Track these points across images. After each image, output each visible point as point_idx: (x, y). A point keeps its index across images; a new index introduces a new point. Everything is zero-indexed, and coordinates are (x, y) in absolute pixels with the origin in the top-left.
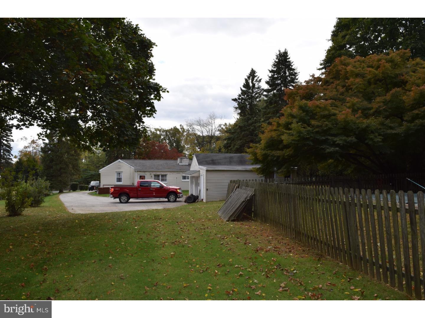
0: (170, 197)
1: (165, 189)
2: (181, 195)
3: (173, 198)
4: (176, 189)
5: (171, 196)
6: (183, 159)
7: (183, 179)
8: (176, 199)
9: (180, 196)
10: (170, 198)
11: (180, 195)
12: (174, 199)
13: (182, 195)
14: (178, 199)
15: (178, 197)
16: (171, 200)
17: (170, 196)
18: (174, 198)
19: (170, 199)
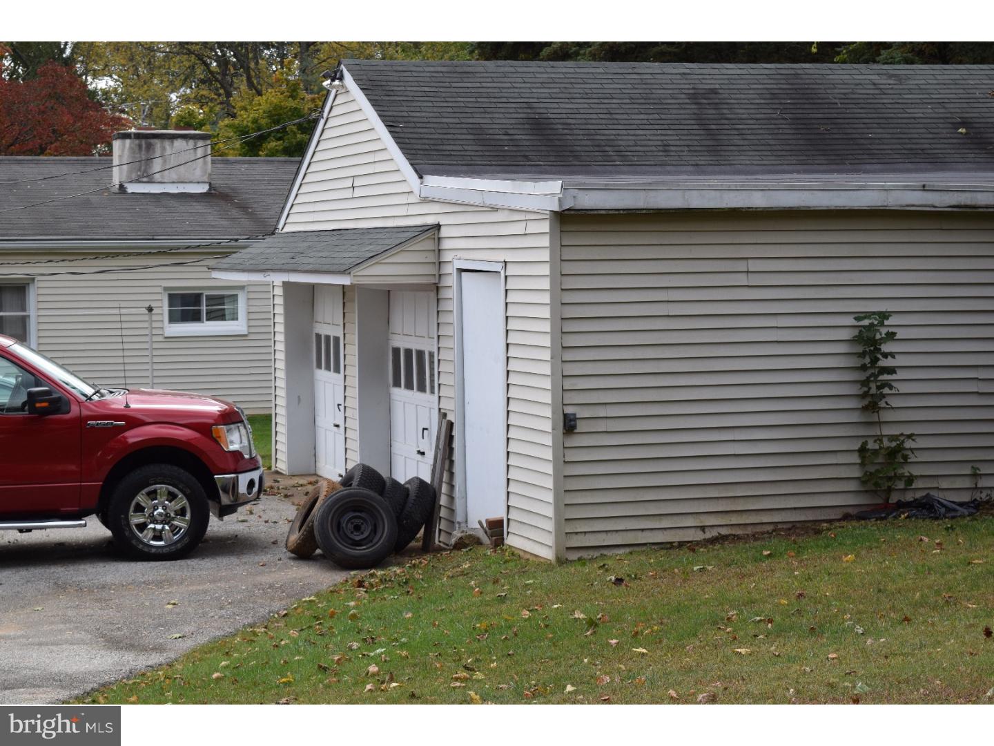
0: (139, 509)
1: (81, 420)
2: (251, 483)
3: (166, 519)
4: (204, 427)
5: (153, 495)
6: (157, 143)
7: (172, 319)
8: (200, 522)
9: (243, 489)
10: (136, 519)
11: (244, 479)
12: (174, 530)
13: (255, 475)
14: (216, 526)
15: (217, 498)
16: (146, 537)
17: (141, 498)
18: (182, 512)
19: (142, 527)
